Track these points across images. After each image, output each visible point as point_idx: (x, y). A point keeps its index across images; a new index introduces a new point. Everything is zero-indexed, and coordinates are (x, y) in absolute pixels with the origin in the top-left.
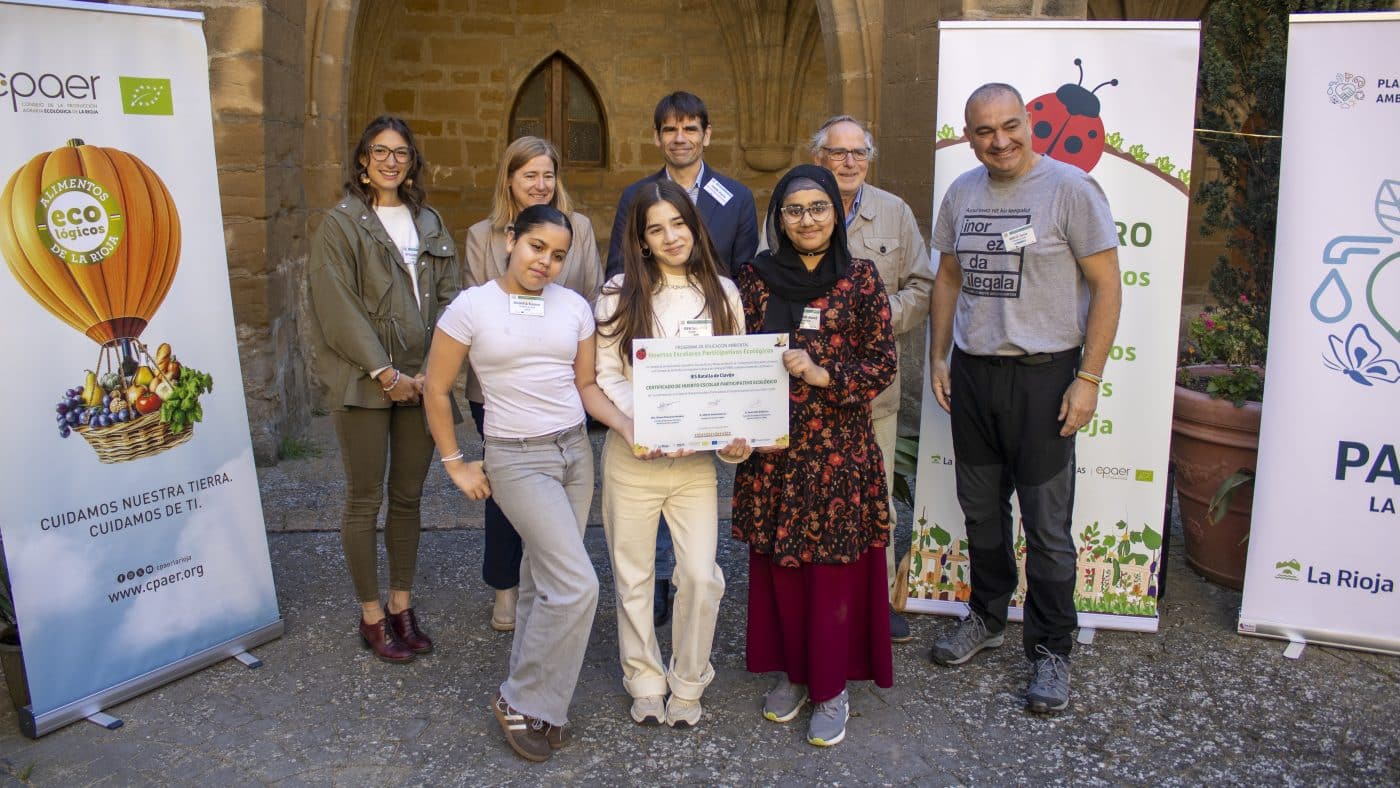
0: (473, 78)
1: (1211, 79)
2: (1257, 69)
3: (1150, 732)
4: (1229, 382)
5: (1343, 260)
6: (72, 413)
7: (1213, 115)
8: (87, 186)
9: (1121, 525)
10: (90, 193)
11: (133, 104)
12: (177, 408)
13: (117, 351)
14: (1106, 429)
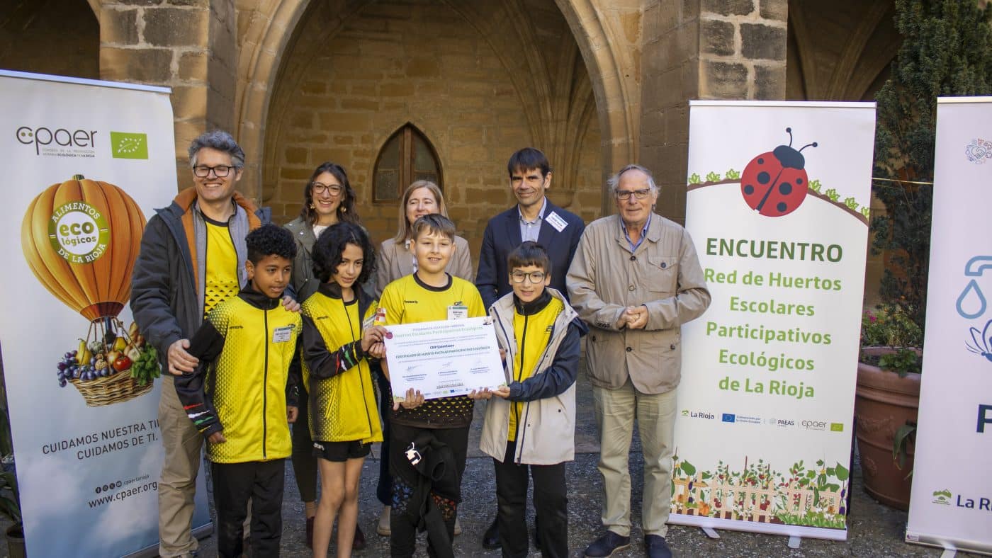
0: (348, 140)
2: (911, 137)
4: (894, 359)
5: (979, 273)
6: (68, 369)
8: (85, 208)
9: (820, 463)
10: (87, 213)
11: (119, 151)
12: (143, 368)
13: (102, 326)
14: (809, 394)
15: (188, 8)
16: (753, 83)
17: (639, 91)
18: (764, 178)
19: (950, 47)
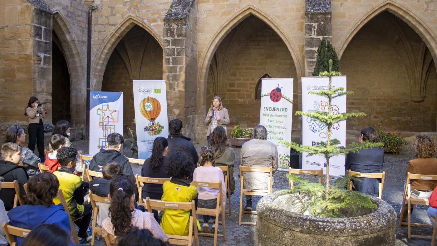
0: (247, 80)
6: (146, 129)
8: (150, 102)
9: (284, 154)
11: (156, 92)
12: (159, 130)
13: (152, 122)
14: (282, 139)
15: (181, 56)
18: (274, 94)
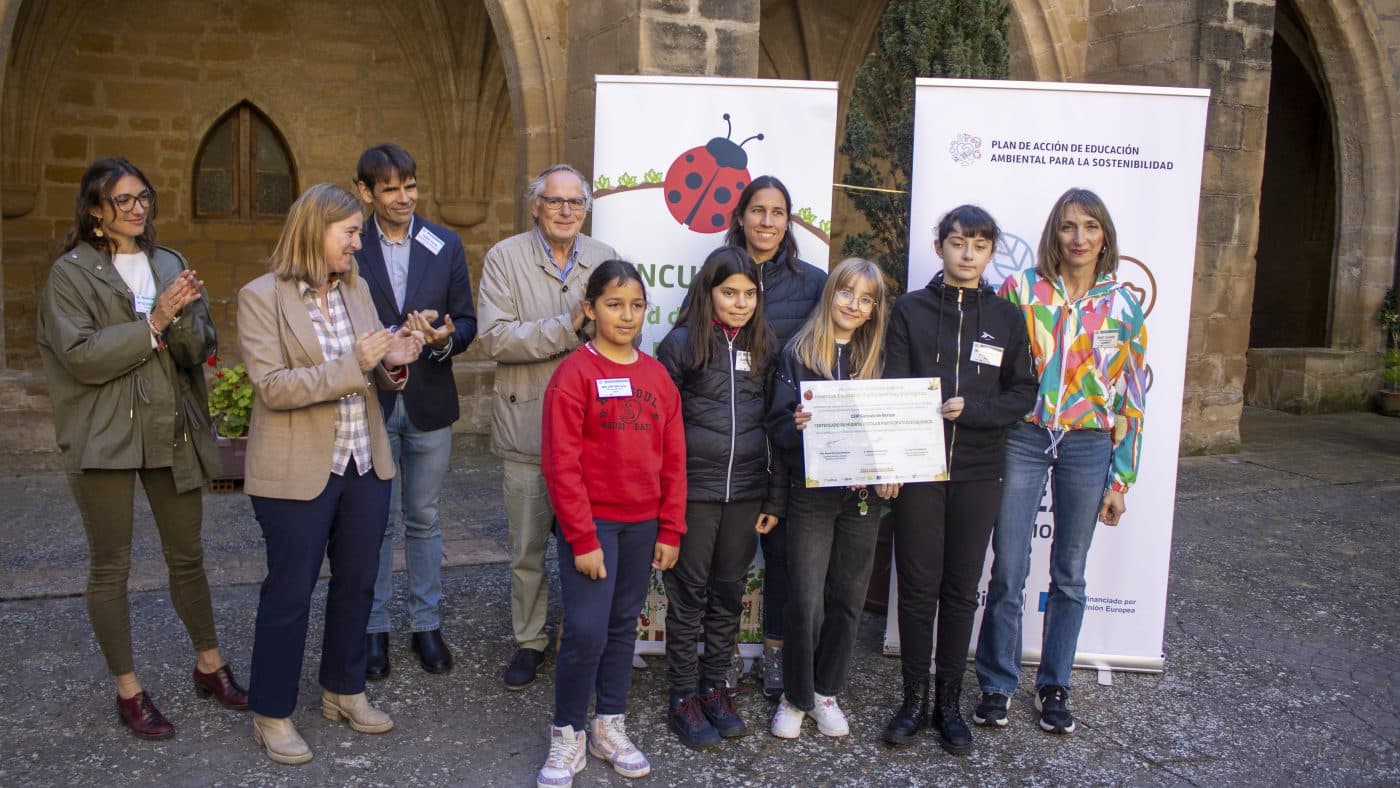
0: (153, 124)
1: (854, 137)
3: (796, 750)
7: (858, 171)
16: (714, 52)
17: (565, 59)
18: (694, 181)
19: (939, 14)
